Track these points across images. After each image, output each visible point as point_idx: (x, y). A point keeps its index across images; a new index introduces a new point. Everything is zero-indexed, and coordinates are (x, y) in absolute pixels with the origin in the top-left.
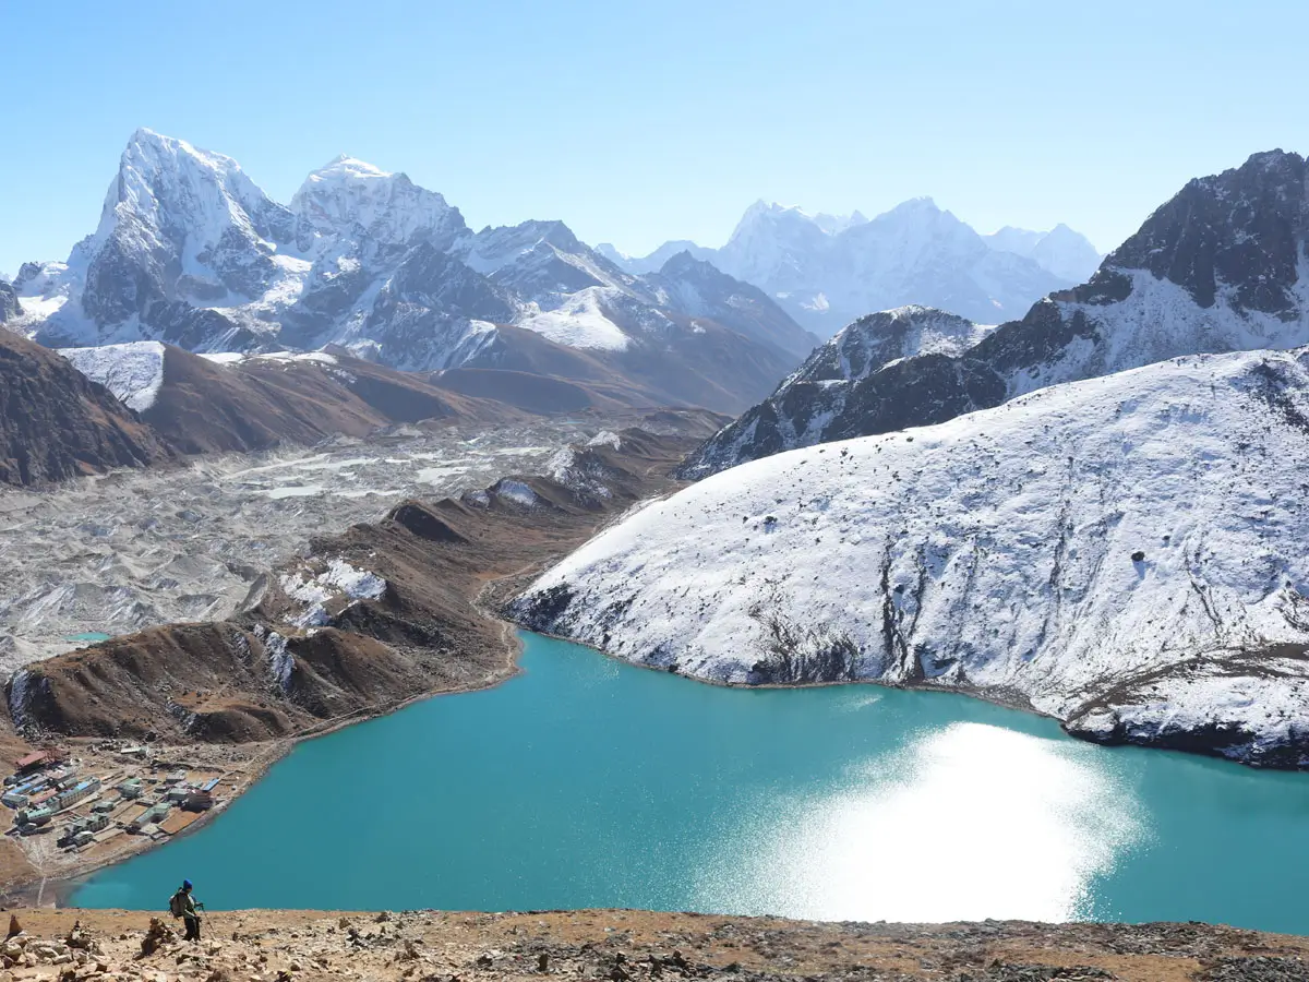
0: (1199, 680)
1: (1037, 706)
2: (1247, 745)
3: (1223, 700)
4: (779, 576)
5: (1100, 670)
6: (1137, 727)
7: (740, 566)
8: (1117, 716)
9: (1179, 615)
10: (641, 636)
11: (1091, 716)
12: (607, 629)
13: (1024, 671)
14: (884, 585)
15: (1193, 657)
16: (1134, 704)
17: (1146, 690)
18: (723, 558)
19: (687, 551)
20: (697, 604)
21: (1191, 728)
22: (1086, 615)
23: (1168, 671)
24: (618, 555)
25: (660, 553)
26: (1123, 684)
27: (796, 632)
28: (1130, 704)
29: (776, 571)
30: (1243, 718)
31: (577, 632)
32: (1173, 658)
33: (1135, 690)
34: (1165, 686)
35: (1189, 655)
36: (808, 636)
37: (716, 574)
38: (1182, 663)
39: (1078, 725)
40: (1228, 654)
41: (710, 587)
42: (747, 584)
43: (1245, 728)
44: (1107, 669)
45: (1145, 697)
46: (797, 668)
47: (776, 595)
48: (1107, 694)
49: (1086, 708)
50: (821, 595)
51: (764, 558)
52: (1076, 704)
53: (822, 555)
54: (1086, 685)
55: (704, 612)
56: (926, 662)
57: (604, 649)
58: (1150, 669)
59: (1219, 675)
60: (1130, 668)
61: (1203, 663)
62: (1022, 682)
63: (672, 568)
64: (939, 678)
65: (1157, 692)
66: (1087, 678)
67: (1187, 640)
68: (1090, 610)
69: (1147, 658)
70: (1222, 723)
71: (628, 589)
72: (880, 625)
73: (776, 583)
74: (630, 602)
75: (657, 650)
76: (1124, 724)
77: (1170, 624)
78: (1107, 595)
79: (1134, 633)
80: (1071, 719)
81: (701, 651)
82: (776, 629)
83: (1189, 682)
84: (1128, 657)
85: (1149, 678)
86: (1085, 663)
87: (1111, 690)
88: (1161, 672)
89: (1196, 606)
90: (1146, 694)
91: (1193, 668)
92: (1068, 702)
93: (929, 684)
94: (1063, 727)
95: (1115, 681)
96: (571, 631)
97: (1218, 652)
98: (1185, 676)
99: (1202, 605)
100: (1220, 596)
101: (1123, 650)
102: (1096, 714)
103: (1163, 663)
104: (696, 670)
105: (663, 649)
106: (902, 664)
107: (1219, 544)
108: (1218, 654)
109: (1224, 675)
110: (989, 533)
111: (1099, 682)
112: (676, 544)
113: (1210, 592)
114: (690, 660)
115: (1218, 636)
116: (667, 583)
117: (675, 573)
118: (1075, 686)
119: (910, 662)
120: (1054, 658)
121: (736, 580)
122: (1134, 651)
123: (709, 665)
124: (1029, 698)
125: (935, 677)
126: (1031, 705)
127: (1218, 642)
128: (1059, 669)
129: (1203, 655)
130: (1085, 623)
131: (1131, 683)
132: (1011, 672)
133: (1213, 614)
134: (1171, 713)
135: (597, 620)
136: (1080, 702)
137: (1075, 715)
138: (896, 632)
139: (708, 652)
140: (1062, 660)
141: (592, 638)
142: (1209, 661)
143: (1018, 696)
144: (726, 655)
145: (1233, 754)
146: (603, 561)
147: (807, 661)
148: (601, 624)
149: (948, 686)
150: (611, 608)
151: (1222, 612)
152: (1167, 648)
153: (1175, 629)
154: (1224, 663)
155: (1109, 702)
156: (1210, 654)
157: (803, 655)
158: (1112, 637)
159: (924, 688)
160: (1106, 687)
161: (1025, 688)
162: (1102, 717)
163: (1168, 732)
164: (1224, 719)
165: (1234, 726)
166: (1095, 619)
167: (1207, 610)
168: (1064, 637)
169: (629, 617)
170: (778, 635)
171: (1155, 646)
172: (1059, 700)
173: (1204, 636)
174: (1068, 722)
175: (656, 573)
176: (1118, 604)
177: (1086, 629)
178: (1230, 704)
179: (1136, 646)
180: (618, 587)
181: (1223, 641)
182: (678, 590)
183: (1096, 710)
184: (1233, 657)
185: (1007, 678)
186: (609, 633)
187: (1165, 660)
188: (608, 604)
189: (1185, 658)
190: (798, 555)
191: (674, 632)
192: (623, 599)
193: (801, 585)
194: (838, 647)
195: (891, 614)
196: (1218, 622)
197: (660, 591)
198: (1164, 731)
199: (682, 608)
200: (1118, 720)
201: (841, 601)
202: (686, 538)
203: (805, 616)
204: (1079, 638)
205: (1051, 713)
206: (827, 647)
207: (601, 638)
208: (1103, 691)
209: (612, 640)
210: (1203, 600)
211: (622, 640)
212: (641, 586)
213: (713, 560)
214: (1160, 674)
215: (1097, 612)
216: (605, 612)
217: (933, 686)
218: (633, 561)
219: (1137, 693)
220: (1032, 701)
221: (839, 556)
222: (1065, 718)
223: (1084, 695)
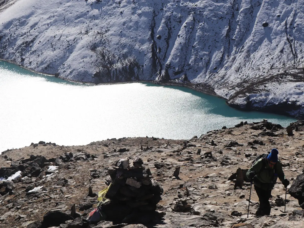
0: (283, 83)
1: (217, 93)
2: (298, 111)
3: (292, 92)
4: (104, 30)
5: (244, 77)
6: (256, 103)
7: (85, 25)
8: (248, 98)
9: (280, 53)
10: (40, 59)
11: (238, 98)
12: (22, 55)
13: (212, 77)
14: (152, 35)
15: (283, 72)
16: (256, 93)
17: (262, 87)
18: (77, 21)
19: (59, 17)
20: (65, 44)
21: (277, 103)
22: (240, 52)
23: (272, 79)
24: (23, 17)
25: (46, 17)
26: (253, 84)
27: (112, 58)
28: (254, 93)
29: (102, 28)
30: (298, 100)
31: (7, 55)
32: (275, 72)
33: (257, 87)
34: (269, 86)
35: (282, 71)
36: (118, 60)
37: (74, 29)
38: (278, 75)
39: (233, 102)
40: (297, 71)
41: (72, 35)
42: (89, 34)
43: (298, 103)
44: (247, 77)
45: (261, 90)
46: (113, 74)
47: (103, 40)
48: (246, 89)
49: (237, 94)
50: (124, 40)
51: (97, 21)
52: (233, 92)
53: (124, 20)
54: (238, 84)
55: (70, 48)
56: (170, 72)
57: (22, 65)
58: (265, 77)
59: (291, 81)
60: (257, 77)
61: (286, 76)
62: (212, 82)
63: (51, 25)
64: (176, 80)
65: (266, 88)
66: (239, 81)
67: (282, 65)
68: (243, 50)
69: (264, 72)
70: (290, 101)
71: (31, 35)
72: (150, 55)
73: (102, 33)
74: (32, 41)
75: (48, 66)
76: (251, 101)
77: (275, 57)
78: (251, 42)
79: (260, 60)
80: (230, 99)
81: (69, 67)
82: (104, 57)
83: (279, 84)
84: (257, 71)
85: (264, 81)
86: (238, 74)
87: (248, 86)
88: (269, 79)
89: (287, 50)
90: (261, 88)
91: (282, 78)
92: (230, 91)
93: (171, 82)
94: (227, 102)
95: (250, 82)
96: (3, 55)
97: (293, 70)
98: (278, 81)
99: (290, 49)
100: (298, 45)
101: (254, 68)
102: (240, 97)
103: (270, 75)
104: (68, 75)
105: (51, 66)
106: (160, 73)
107: (301, 20)
108: (292, 71)
109: (293, 81)
110: (200, 11)
111: (243, 82)
112: (53, 12)
113: (294, 43)
114: (65, 71)
115: (295, 63)
116: (50, 33)
117: (53, 28)
118: (234, 84)
119: (163, 72)
120: (225, 71)
121: (83, 32)
122: (259, 69)
123: (74, 74)
124: (214, 89)
125: (175, 79)
126: (214, 92)
127: (294, 66)
128: (227, 76)
129: (287, 71)
130: (240, 55)
131: (256, 84)
132: (207, 77)
133: (294, 52)
134: (270, 97)
135: (16, 50)
136: (235, 91)
137: (233, 97)
138: (157, 58)
139: (73, 67)
140: (229, 72)
141: (15, 59)
142: (289, 74)
143: (209, 89)
144: (82, 69)
145: (293, 114)
146: (15, 20)
147: (118, 72)
148: (19, 52)
149: (180, 83)
150: (23, 44)
151: (298, 52)
152: (273, 68)
153: (278, 59)
154: (294, 76)
155: (246, 92)
156: (290, 71)
157: (116, 69)
158: (251, 63)
159: (170, 84)
160: (246, 85)
161: (212, 85)
162: (243, 98)
163: (268, 105)
164: (290, 100)
165: (294, 103)
166: (244, 54)
167: (292, 51)
168: (230, 62)
169: (33, 49)
170: (104, 60)
171: (268, 67)
172: (226, 91)
173: (289, 62)
174: (229, 100)
175: (44, 27)
176: (255, 47)
177: (240, 58)
178: (294, 94)
179: (260, 67)
180: (25, 34)
181: (296, 65)
182: (56, 36)
183: (241, 95)
184: (299, 73)
185: (205, 80)
186: (24, 57)
187: (271, 73)
188: (21, 42)
189: (279, 73)
190: (113, 20)
191: (56, 58)
192: (29, 39)
193: (114, 35)
194: (131, 65)
195: (155, 49)
196: (295, 56)
197: (48, 37)
198: (267, 104)
199: (58, 45)
200: (249, 100)
201: (133, 43)
202: (58, 9)
203: (117, 51)
204: (237, 62)
205: (223, 96)
206: (127, 65)
207: (19, 60)
208: (244, 87)
209: (26, 61)
210: (291, 46)
211: (30, 61)
212: (37, 34)
213: (72, 22)
214: (268, 80)
215: (246, 51)
216: (20, 46)
217: (174, 83)
218: (32, 20)
219: (258, 88)
220: (216, 91)
221: (131, 21)
222: (228, 98)
223: (237, 88)
